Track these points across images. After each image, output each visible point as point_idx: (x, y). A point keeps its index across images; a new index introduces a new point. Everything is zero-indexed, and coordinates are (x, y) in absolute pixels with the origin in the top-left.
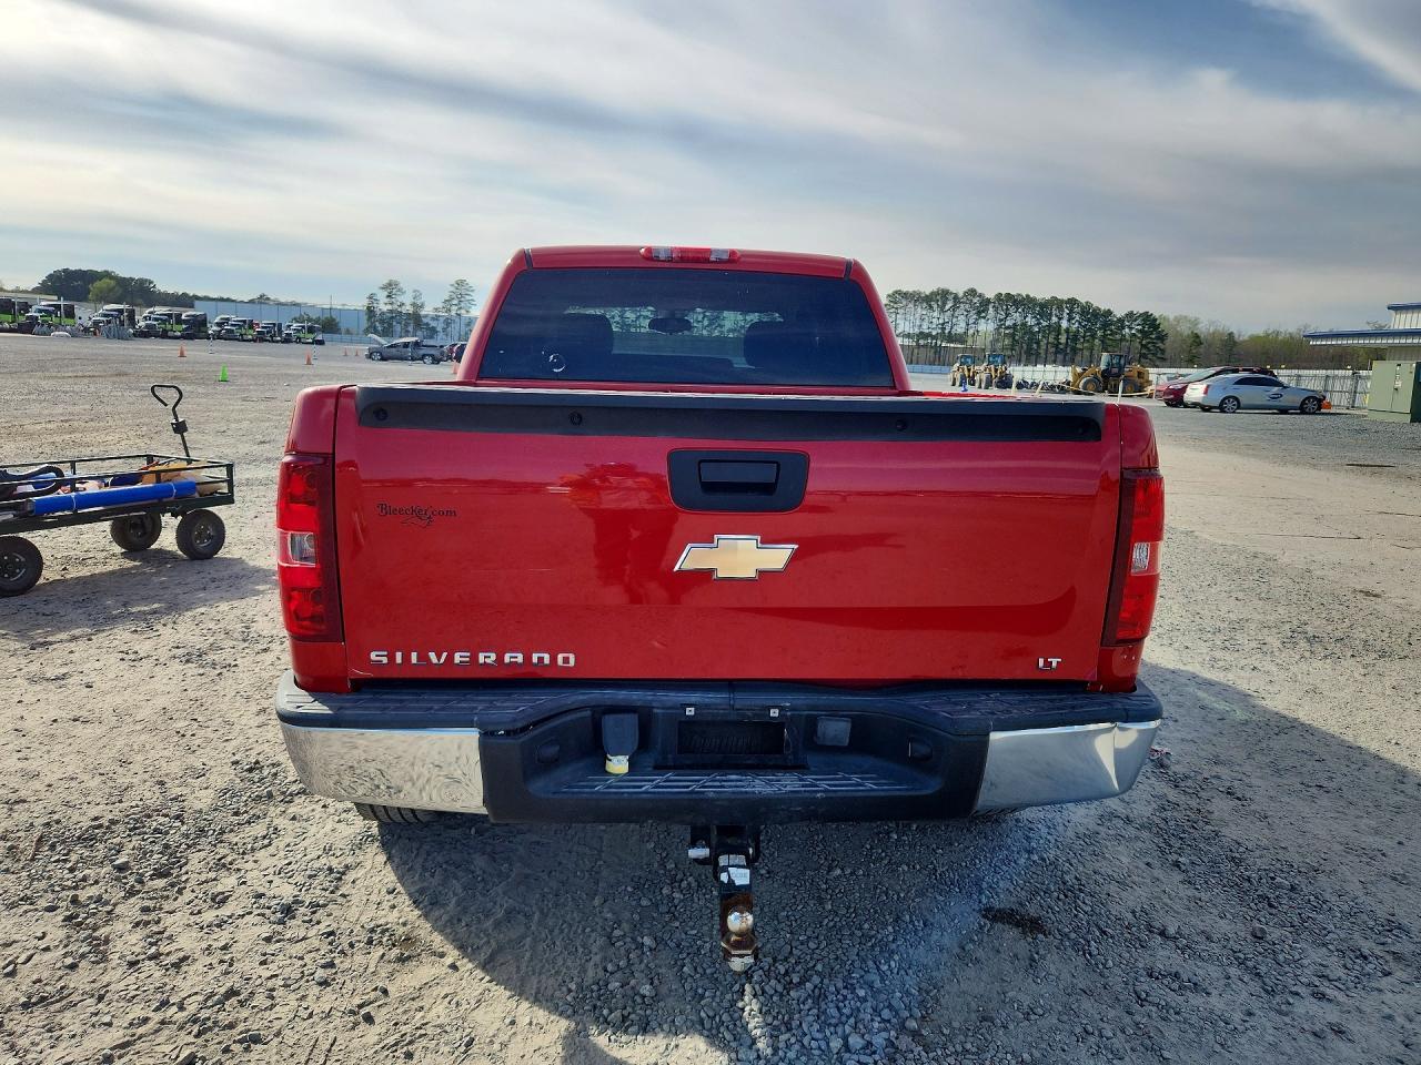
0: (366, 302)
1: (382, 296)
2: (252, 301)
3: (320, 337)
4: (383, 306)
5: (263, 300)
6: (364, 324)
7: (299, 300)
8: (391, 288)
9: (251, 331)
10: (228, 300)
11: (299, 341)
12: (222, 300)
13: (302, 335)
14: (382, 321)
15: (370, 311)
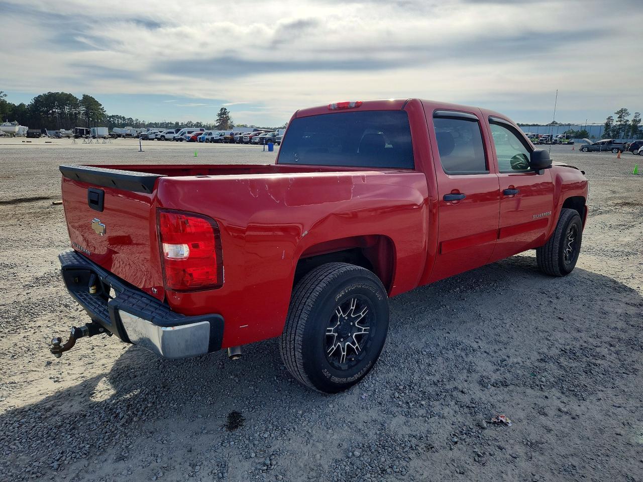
0: (606, 121)
1: (616, 118)
2: (547, 125)
3: (572, 141)
4: (615, 123)
5: (554, 123)
6: (603, 133)
7: (571, 123)
8: (622, 113)
9: (537, 140)
10: (537, 125)
11: (560, 143)
12: (534, 125)
13: (562, 140)
14: (613, 131)
15: (607, 125)
